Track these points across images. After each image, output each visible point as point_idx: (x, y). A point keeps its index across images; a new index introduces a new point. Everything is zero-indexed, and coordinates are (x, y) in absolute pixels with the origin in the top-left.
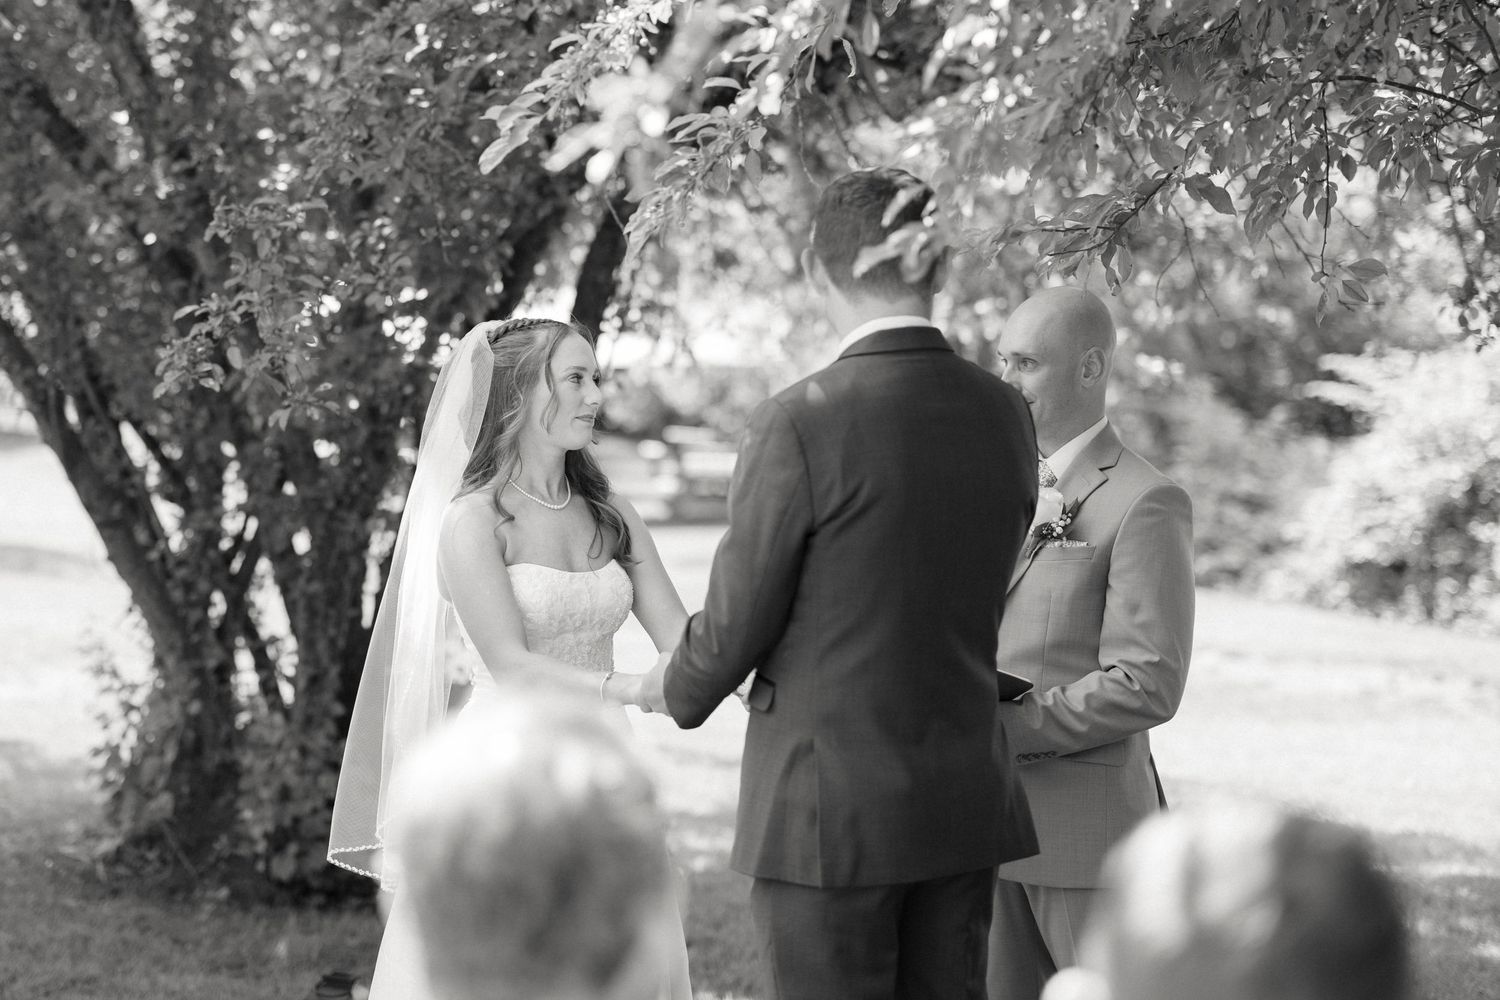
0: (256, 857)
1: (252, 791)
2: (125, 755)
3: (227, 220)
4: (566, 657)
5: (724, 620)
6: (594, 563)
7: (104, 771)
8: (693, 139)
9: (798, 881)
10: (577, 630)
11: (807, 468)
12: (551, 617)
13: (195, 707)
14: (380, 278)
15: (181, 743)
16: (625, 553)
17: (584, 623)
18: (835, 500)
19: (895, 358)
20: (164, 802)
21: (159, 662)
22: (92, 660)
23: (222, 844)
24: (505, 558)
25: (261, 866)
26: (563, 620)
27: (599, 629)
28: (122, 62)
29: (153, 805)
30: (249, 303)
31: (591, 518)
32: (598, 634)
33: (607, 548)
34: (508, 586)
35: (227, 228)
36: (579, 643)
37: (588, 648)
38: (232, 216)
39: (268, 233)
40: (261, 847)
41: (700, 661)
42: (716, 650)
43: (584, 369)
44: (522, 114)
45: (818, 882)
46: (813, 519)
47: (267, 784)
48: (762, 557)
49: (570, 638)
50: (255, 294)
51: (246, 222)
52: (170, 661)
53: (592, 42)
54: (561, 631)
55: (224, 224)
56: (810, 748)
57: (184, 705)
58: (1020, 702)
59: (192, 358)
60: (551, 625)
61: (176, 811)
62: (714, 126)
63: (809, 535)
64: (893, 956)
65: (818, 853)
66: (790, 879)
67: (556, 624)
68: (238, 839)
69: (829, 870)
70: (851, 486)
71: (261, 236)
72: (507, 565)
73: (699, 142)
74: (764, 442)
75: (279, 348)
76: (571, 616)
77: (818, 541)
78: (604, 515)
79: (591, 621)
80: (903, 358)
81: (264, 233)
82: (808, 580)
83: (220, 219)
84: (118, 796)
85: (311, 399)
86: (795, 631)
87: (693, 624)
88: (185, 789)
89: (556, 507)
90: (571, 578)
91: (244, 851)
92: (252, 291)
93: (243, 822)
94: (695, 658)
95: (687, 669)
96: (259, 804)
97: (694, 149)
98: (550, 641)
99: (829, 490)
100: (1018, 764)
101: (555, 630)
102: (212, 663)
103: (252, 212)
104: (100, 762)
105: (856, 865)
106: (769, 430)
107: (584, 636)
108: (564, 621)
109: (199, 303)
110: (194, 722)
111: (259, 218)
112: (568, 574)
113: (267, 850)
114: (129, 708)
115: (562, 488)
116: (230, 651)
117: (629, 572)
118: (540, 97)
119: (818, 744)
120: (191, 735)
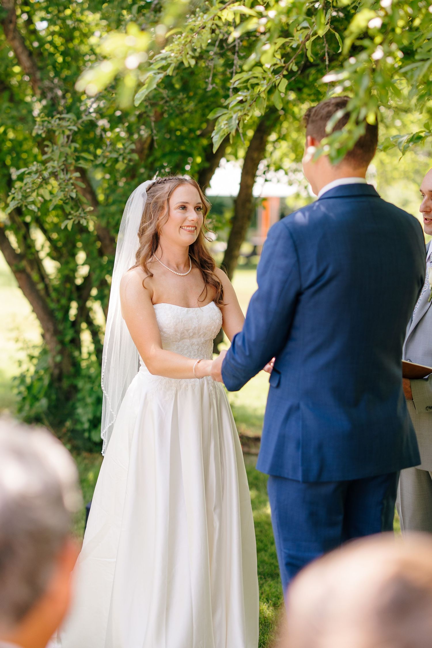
0: (84, 431)
1: (83, 399)
2: (28, 380)
3: (43, 125)
4: (185, 352)
5: (253, 338)
6: (202, 302)
7: (18, 387)
8: (245, 84)
9: (290, 477)
10: (191, 337)
11: (298, 260)
12: (176, 331)
13: (58, 359)
14: (120, 155)
15: (52, 375)
16: (219, 299)
17: (194, 334)
18: (313, 276)
19: (347, 200)
20: (44, 402)
21: (43, 336)
22: (14, 334)
23: (68, 424)
24: (153, 301)
25: (86, 435)
26: (182, 333)
27: (203, 337)
28: (20, 50)
29: (37, 404)
30: (53, 167)
31: (202, 280)
32: (203, 340)
33: (209, 296)
34: (153, 315)
35: (43, 129)
36: (192, 345)
37: (197, 347)
38: (46, 124)
39: (63, 132)
40: (86, 426)
41: (239, 359)
42: (247, 353)
43: (187, 203)
44: (154, 72)
45: (300, 478)
46: (301, 286)
47: (90, 396)
48: (273, 305)
49: (187, 342)
50: (56, 162)
51: (52, 127)
52: (48, 336)
53: (188, 32)
54: (182, 338)
55: (41, 127)
56: (298, 407)
57: (54, 357)
58: (427, 380)
59: (24, 194)
60: (176, 335)
61: (49, 407)
62: (257, 77)
63: (299, 294)
64: (341, 518)
65: (300, 464)
66: (286, 476)
67: (179, 335)
68: (77, 421)
69: (306, 473)
70: (321, 269)
71: (59, 133)
72: (153, 304)
73: (249, 86)
74: (276, 244)
75: (67, 190)
76: (187, 330)
77: (304, 298)
78: (210, 280)
79: (198, 333)
80: (353, 200)
81: (61, 132)
82: (298, 319)
83: (39, 125)
84: (24, 399)
85: (82, 215)
86: (291, 345)
87: (237, 339)
88: (54, 397)
89: (181, 274)
90: (187, 311)
91: (78, 427)
92: (54, 161)
93: (78, 414)
94: (237, 357)
95: (232, 362)
96: (86, 405)
97: (246, 91)
98: (177, 343)
99: (310, 270)
100: (426, 411)
101: (179, 338)
102: (68, 338)
103: (55, 121)
104: (17, 382)
105: (321, 470)
106: (279, 238)
107: (195, 341)
108: (184, 333)
109: (27, 167)
110: (58, 365)
111: (58, 125)
112: (186, 309)
113: (89, 427)
114: (32, 357)
115: (187, 265)
116: (78, 332)
117: (221, 309)
118: (164, 63)
119: (302, 406)
120: (57, 372)
